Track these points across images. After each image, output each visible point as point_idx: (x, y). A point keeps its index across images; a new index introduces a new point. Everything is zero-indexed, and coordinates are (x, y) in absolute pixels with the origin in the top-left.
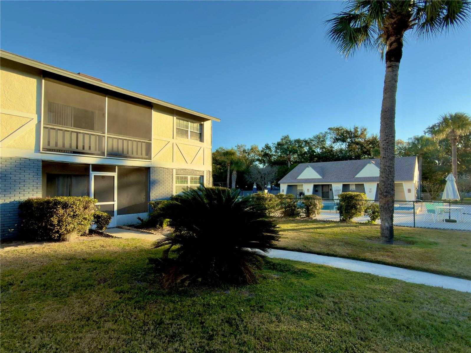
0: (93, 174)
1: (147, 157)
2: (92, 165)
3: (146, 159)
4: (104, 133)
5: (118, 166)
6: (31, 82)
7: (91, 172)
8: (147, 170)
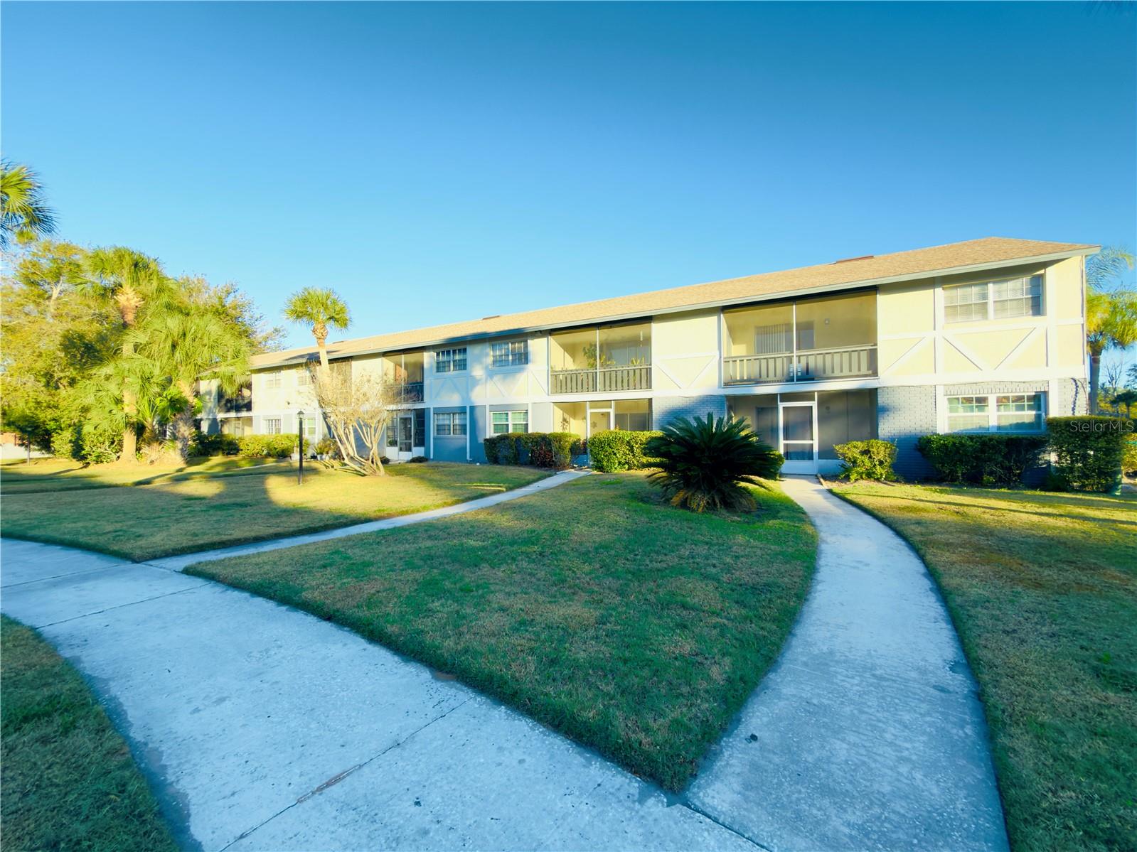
0: (781, 405)
1: (870, 372)
2: (781, 394)
3: (869, 376)
4: (793, 352)
5: (818, 392)
6: (712, 320)
7: (779, 403)
8: (873, 393)
